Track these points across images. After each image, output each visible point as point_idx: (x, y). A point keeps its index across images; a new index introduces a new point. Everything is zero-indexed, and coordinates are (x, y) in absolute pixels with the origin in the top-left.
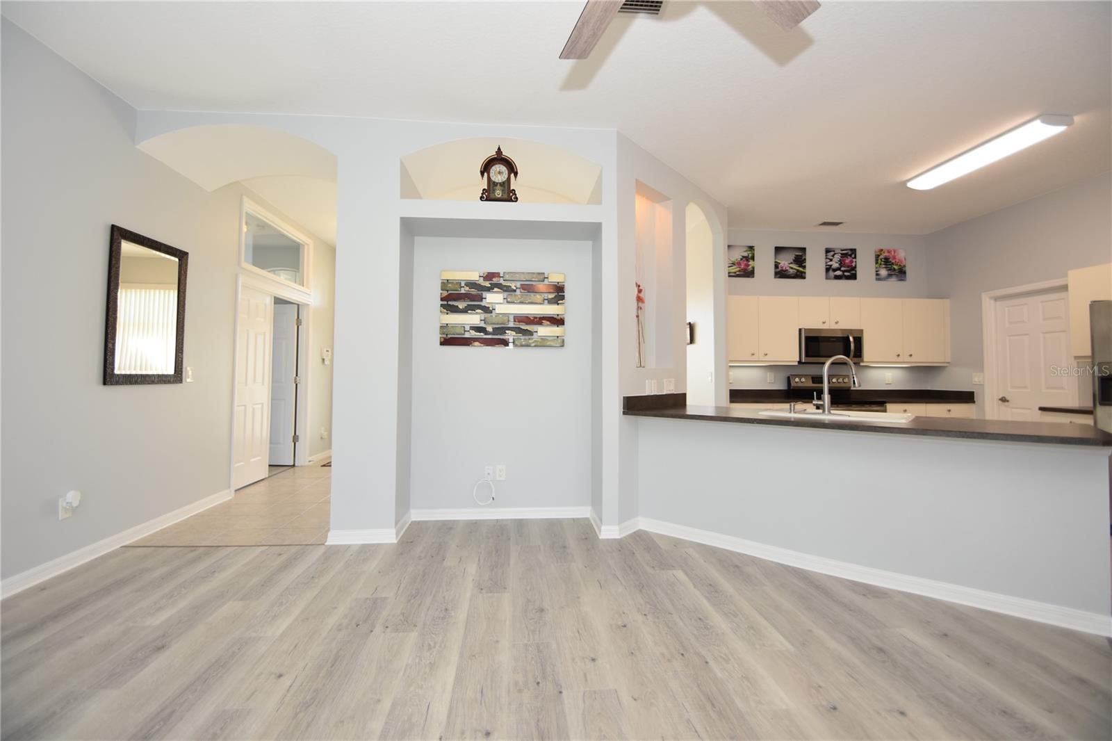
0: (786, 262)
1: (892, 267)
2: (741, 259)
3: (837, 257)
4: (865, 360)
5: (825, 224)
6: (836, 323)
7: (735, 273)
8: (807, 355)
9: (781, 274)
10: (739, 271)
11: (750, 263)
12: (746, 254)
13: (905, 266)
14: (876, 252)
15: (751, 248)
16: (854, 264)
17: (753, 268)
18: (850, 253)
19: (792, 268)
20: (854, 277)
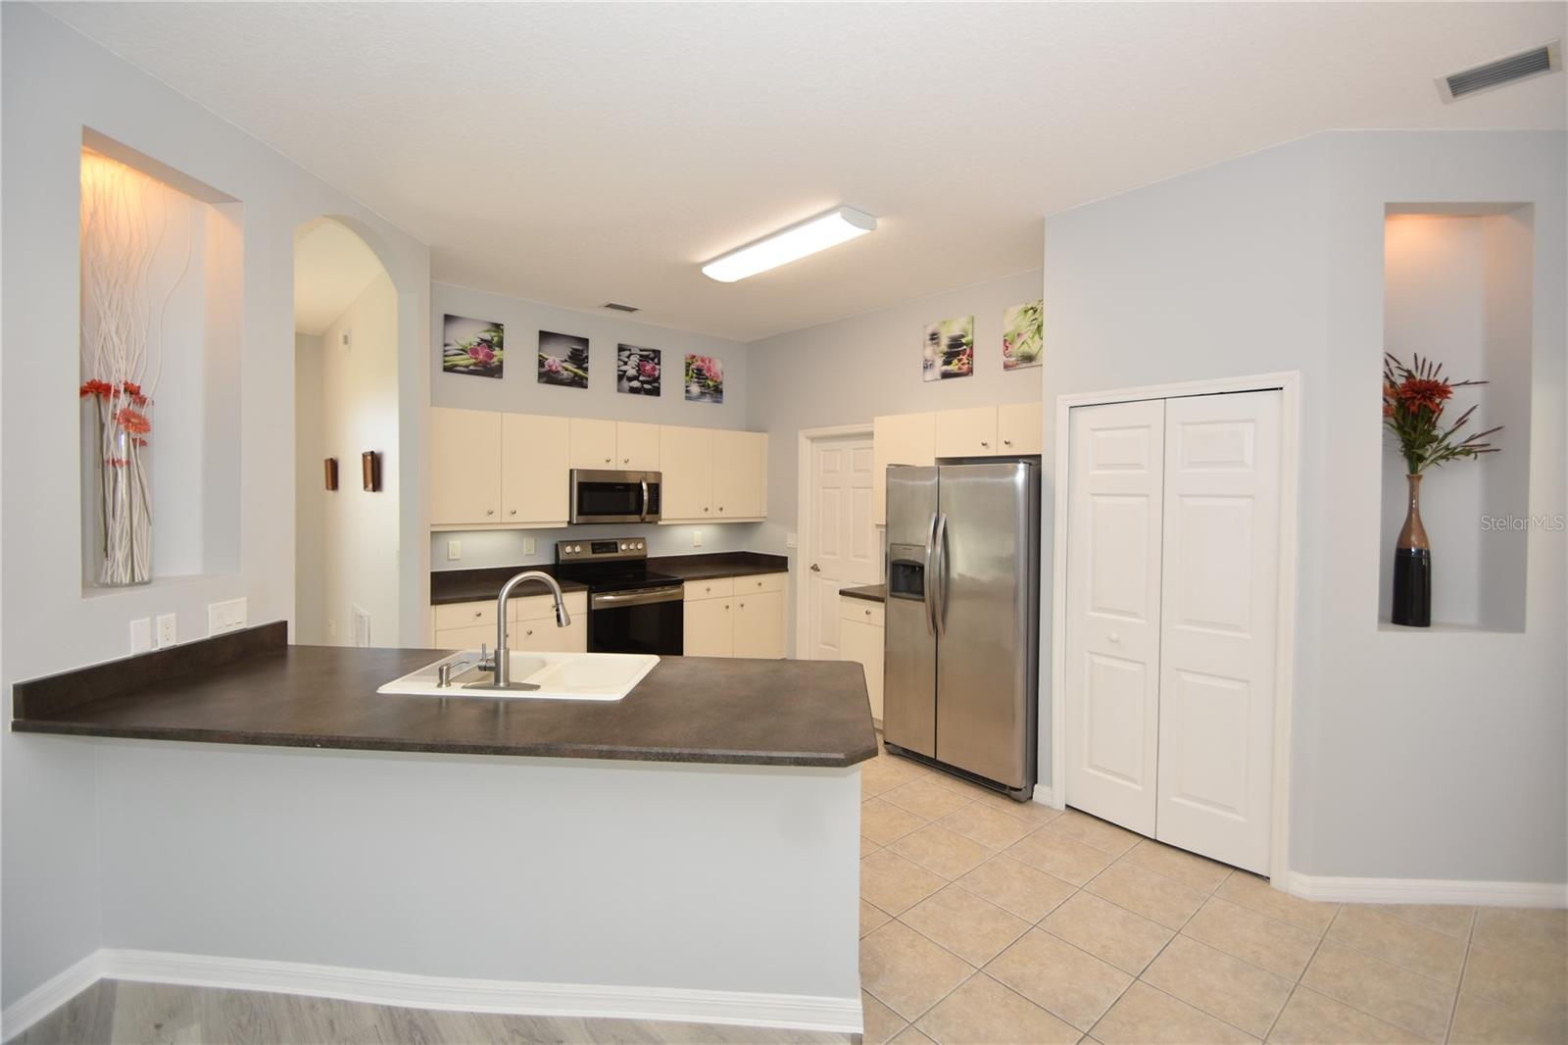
0: (557, 357)
1: (706, 383)
2: (479, 344)
3: (634, 360)
4: (663, 517)
5: (611, 306)
6: (626, 462)
7: (467, 367)
8: (580, 513)
9: (548, 377)
10: (475, 364)
11: (494, 353)
12: (487, 336)
13: (721, 383)
14: (686, 359)
15: (498, 327)
16: (657, 373)
17: (501, 362)
18: (652, 355)
19: (567, 370)
20: (656, 392)
